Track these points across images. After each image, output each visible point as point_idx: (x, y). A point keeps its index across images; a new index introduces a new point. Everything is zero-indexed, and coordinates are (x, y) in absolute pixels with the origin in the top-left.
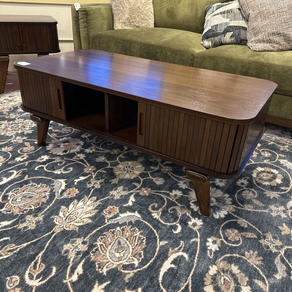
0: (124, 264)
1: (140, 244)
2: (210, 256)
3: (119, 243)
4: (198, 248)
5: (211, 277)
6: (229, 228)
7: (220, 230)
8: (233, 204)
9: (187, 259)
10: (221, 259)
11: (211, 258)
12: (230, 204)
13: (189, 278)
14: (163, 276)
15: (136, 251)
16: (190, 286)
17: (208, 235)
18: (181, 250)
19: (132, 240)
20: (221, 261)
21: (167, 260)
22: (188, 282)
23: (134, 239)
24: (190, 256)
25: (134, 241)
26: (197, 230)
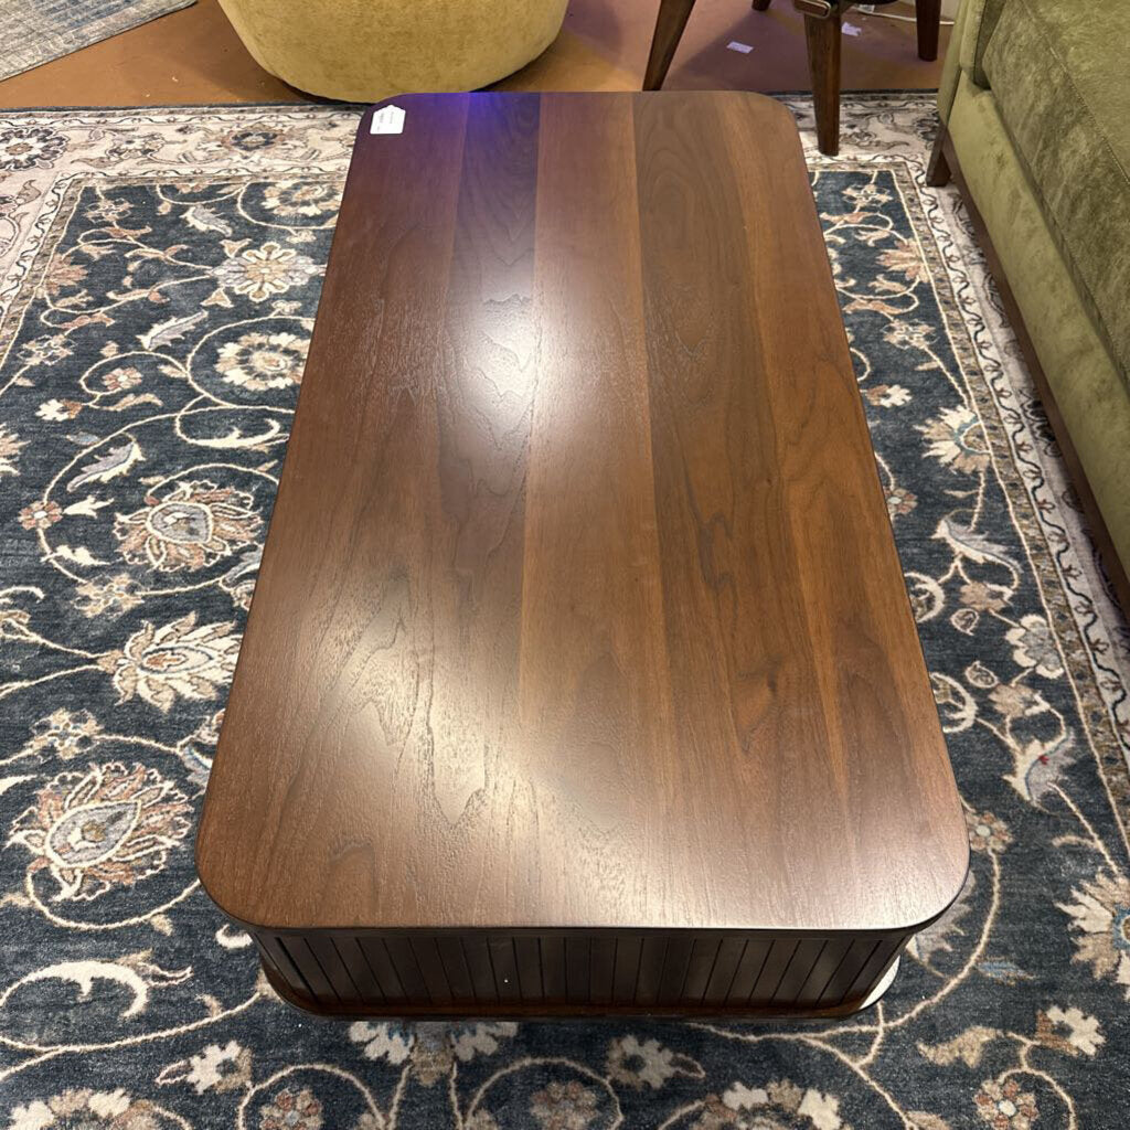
0: (52, 867)
1: (132, 869)
2: (163, 1074)
3: (119, 816)
4: (183, 1029)
5: (82, 1105)
6: (316, 1093)
7: (292, 1068)
8: (461, 1066)
9: (127, 1014)
10: (167, 1114)
11: (158, 1080)
12: (456, 1058)
13: (59, 1046)
14: (45, 980)
15: (106, 872)
16: (32, 1062)
17: (253, 1035)
18: (153, 984)
19: (141, 840)
20: (156, 1116)
21: (103, 962)
22: (44, 1049)
23: (147, 844)
24: (140, 1018)
25: (138, 847)
26: (261, 995)
